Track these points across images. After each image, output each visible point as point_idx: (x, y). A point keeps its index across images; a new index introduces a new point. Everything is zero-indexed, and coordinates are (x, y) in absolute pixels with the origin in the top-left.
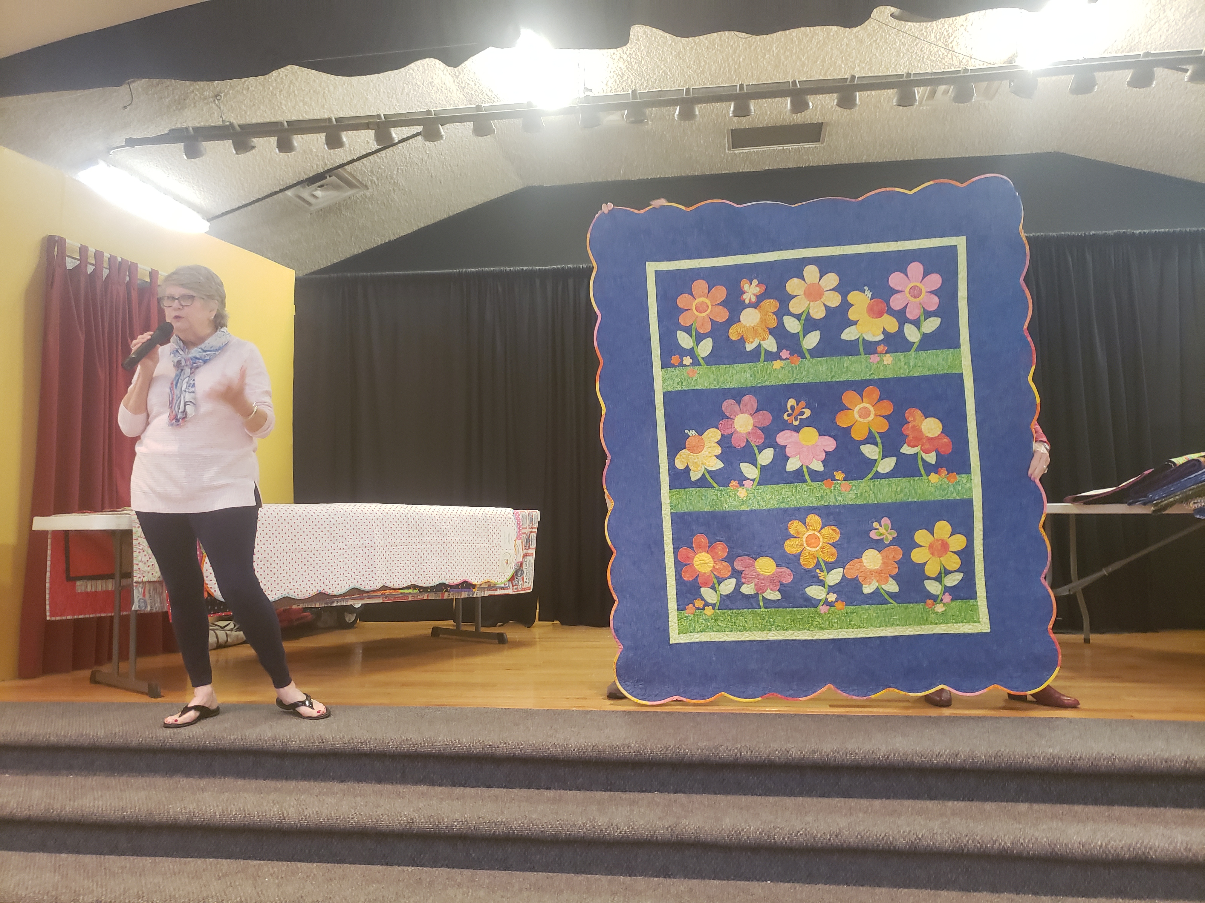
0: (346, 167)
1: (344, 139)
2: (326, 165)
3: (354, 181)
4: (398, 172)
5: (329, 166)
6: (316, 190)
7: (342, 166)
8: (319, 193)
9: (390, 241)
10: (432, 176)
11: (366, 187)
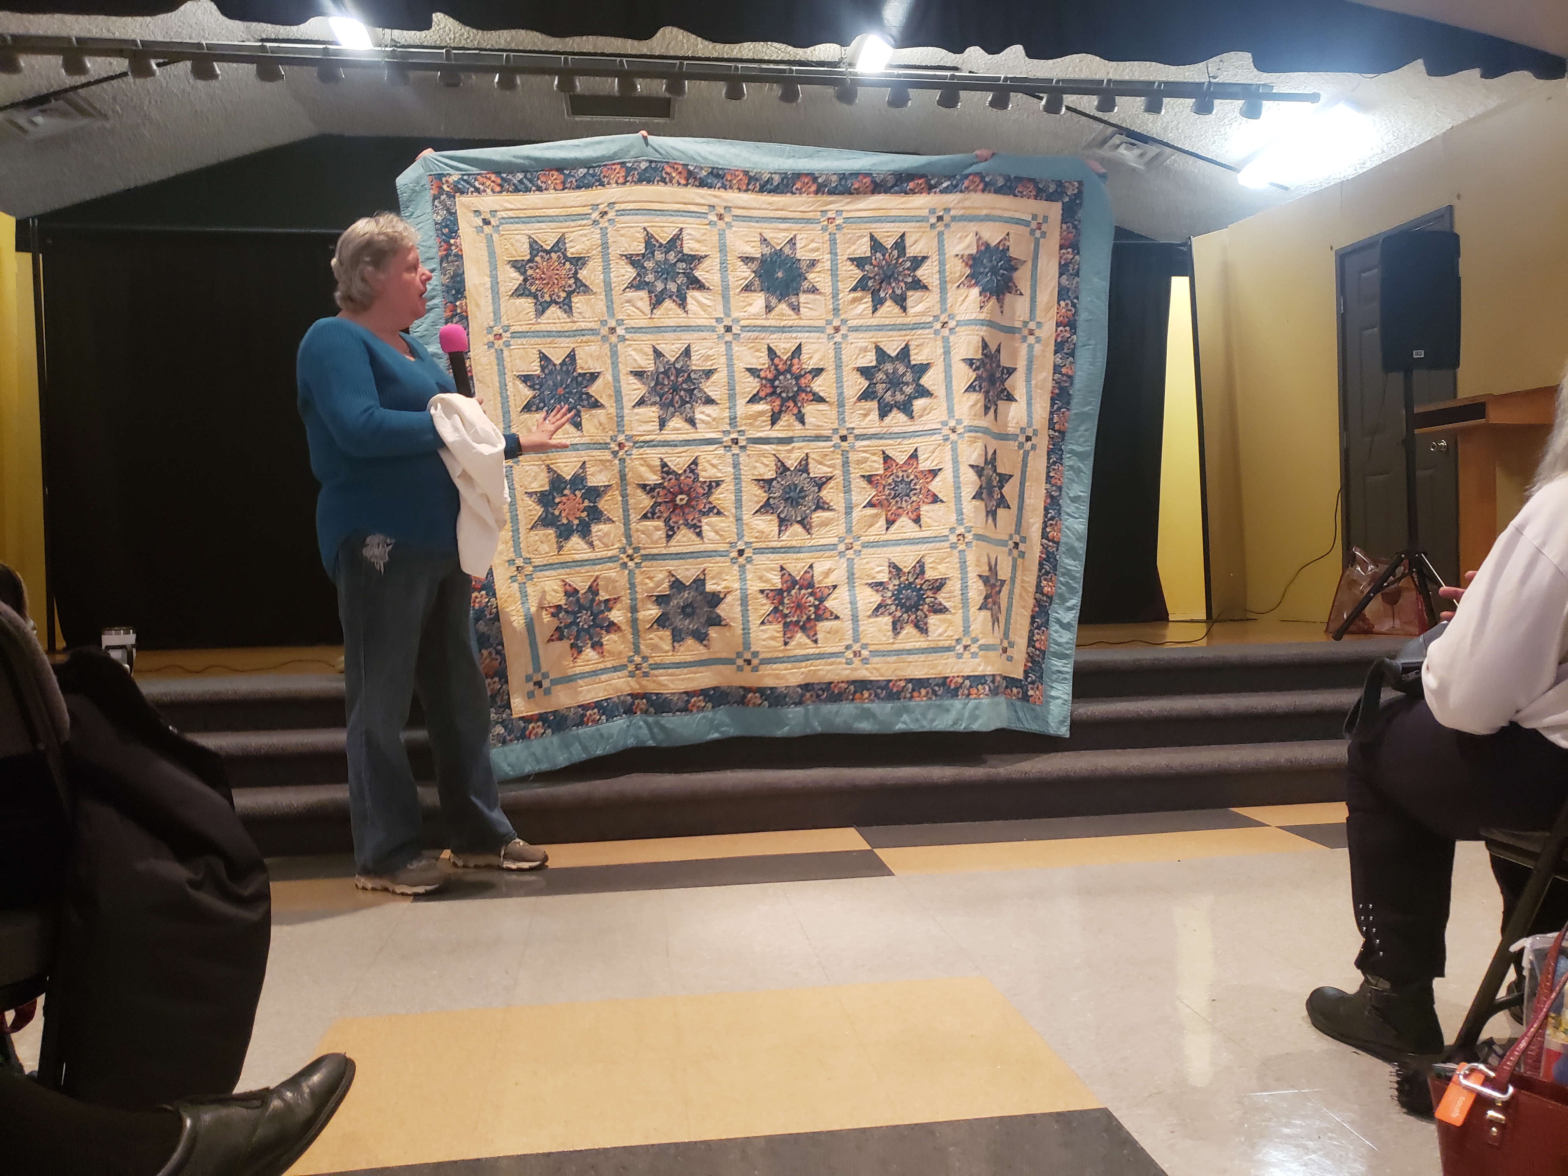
0: (80, 90)
1: (89, 65)
2: (52, 86)
3: (90, 109)
4: (150, 102)
5: (56, 87)
6: (36, 115)
7: (75, 88)
8: (39, 119)
9: (136, 188)
10: (196, 112)
11: (105, 117)
